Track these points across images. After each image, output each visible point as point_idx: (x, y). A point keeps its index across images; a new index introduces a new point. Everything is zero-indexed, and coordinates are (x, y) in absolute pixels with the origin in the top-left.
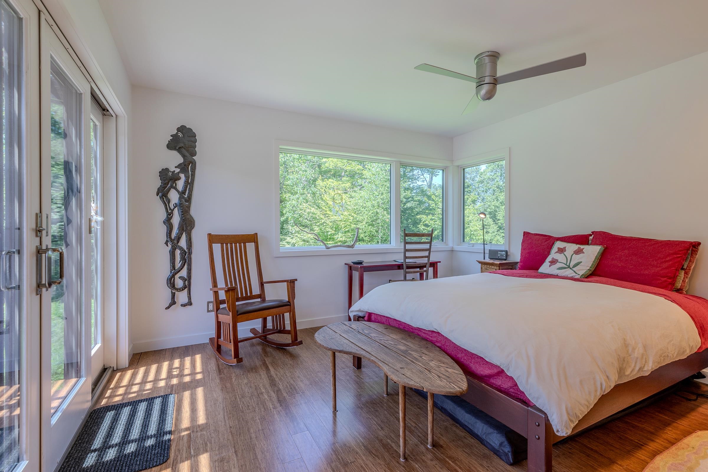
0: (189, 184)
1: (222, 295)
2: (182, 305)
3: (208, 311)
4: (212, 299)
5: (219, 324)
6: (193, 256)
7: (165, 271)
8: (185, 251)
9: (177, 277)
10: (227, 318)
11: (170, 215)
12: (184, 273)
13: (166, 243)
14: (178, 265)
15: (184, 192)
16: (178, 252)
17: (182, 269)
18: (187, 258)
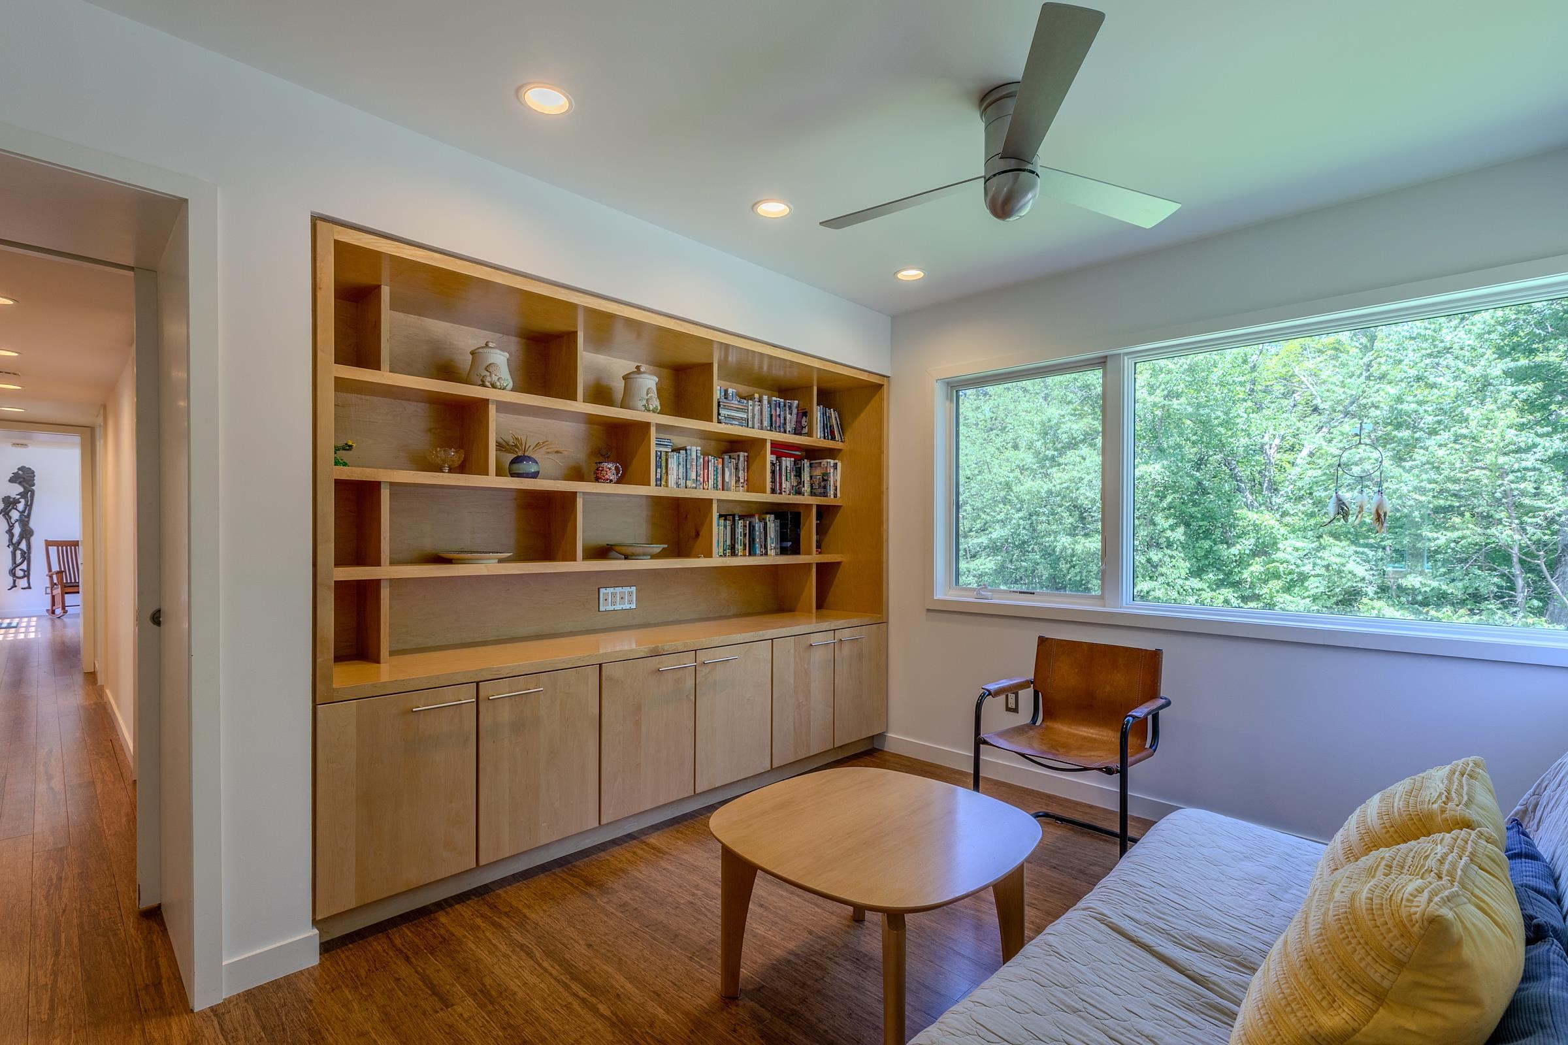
0: (29, 506)
1: (55, 581)
2: (22, 588)
3: (46, 593)
4: (49, 585)
5: (53, 597)
6: (32, 555)
7: (9, 565)
8: (25, 552)
9: (17, 569)
10: (57, 591)
11: (11, 527)
12: (24, 566)
13: (8, 546)
14: (19, 560)
15: (24, 512)
16: (18, 553)
17: (22, 564)
18: (26, 556)
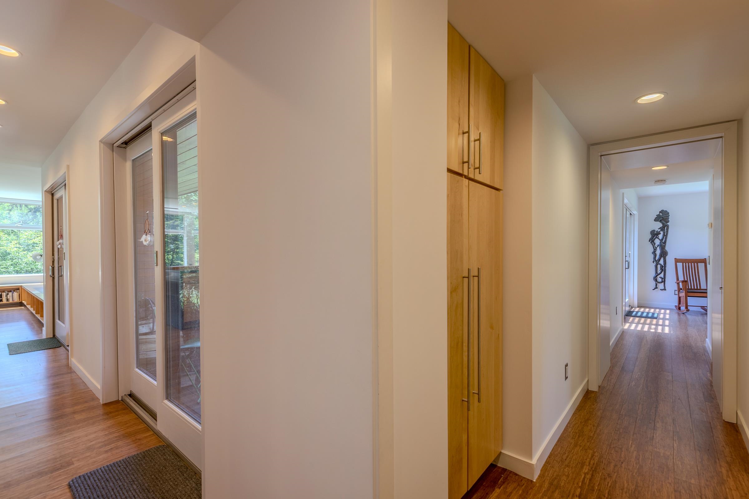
0: (665, 236)
1: (681, 287)
2: (661, 290)
3: (675, 294)
4: (677, 289)
5: (680, 298)
6: (667, 268)
7: (653, 274)
8: (662, 266)
9: (658, 277)
10: (683, 294)
11: (655, 250)
12: (662, 275)
13: (653, 262)
14: (659, 271)
15: (662, 240)
16: (659, 266)
17: (661, 273)
18: (663, 269)
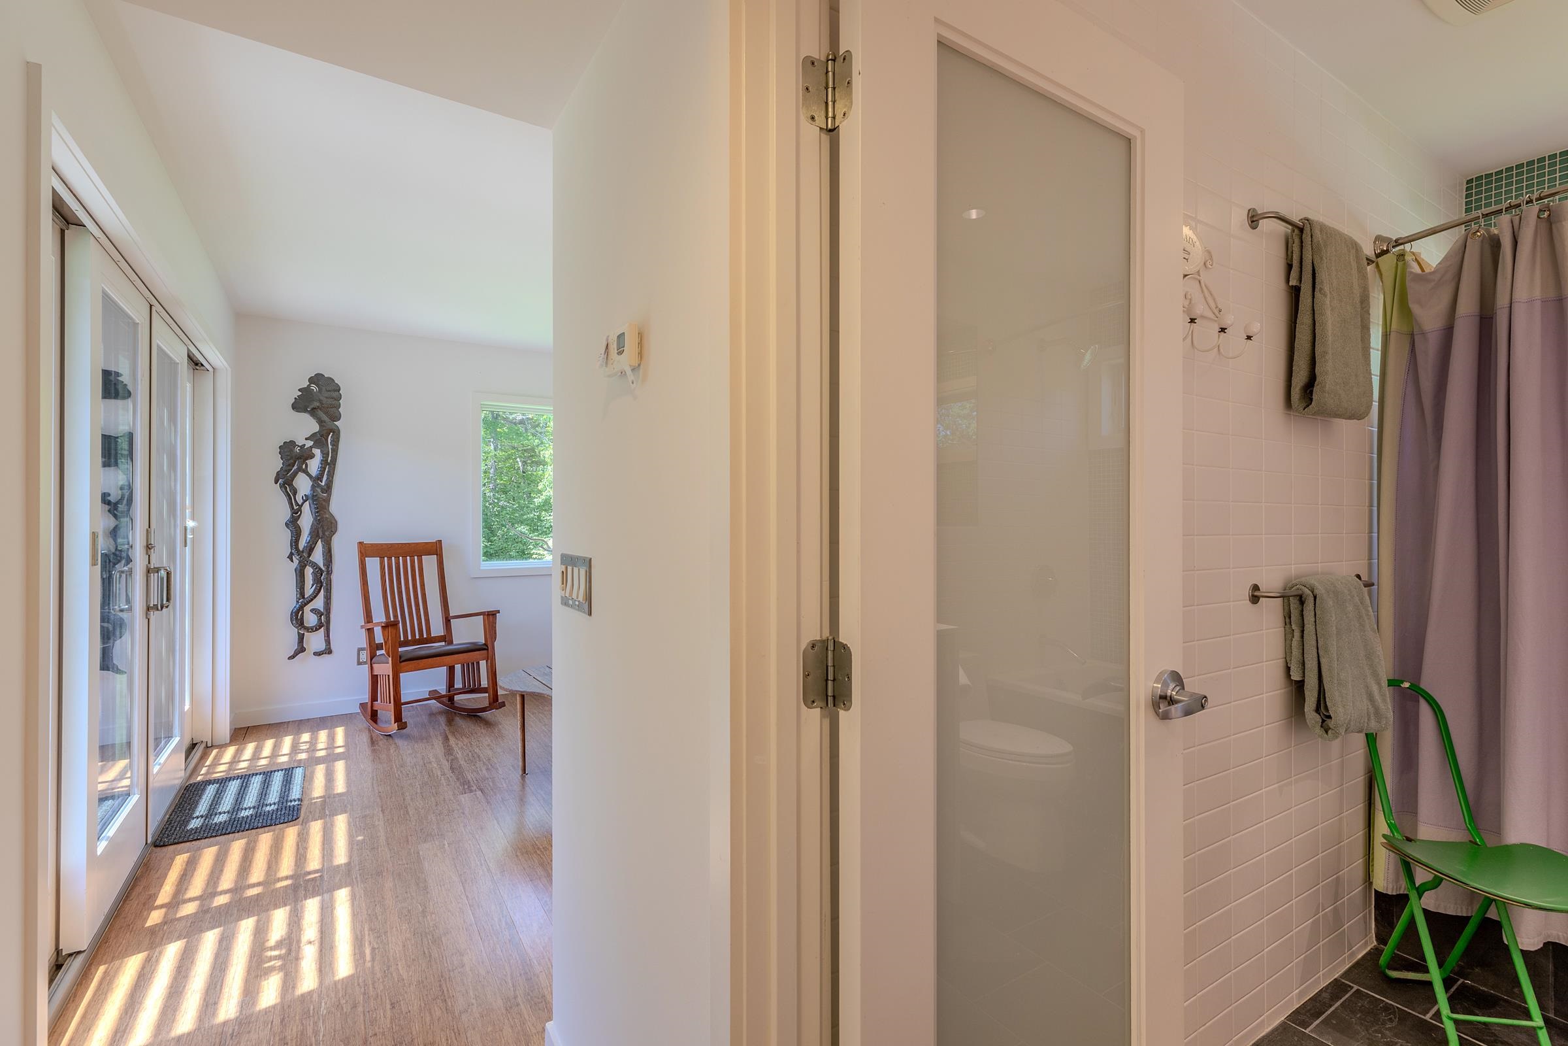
0: (329, 464)
1: (379, 638)
2: (315, 654)
3: (359, 663)
4: (364, 643)
5: (374, 679)
6: (334, 577)
7: (290, 600)
8: (320, 569)
9: (307, 609)
10: (384, 669)
11: (296, 513)
12: (319, 603)
13: (290, 557)
14: (309, 590)
15: (319, 478)
16: (309, 571)
17: (315, 597)
18: (323, 580)
